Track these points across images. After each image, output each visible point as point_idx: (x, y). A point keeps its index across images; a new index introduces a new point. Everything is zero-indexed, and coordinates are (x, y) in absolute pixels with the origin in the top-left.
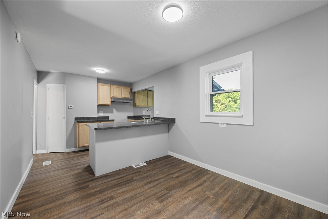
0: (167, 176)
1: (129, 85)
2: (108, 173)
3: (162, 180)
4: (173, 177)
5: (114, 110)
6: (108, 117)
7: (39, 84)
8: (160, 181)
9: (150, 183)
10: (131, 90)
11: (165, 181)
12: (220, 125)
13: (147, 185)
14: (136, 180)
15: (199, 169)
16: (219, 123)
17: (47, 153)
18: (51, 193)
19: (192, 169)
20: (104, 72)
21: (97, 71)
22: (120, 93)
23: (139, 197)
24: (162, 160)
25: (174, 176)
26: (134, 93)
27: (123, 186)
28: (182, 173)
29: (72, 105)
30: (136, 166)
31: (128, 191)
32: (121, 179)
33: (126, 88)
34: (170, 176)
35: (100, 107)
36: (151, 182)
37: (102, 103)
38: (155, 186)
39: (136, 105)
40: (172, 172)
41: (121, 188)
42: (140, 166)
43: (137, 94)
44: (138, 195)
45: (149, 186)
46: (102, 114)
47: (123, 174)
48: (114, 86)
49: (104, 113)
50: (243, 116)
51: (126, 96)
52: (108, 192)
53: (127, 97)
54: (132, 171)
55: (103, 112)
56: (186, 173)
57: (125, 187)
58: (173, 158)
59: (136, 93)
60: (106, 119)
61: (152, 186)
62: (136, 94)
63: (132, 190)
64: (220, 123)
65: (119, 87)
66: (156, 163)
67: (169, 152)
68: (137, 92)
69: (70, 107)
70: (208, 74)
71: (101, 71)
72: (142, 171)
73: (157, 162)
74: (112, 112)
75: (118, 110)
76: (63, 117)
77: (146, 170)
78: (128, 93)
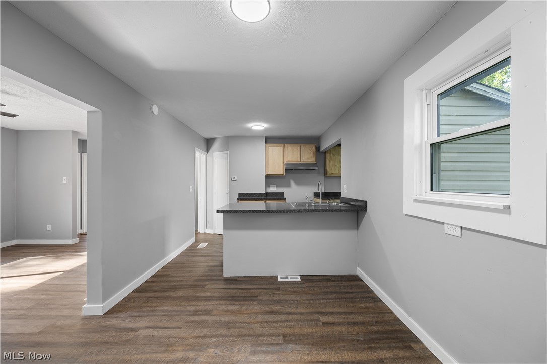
0: (312, 313)
1: (314, 141)
2: (239, 277)
3: (296, 317)
4: (319, 320)
5: (292, 183)
6: (283, 194)
7: (208, 153)
8: (290, 317)
9: (273, 313)
10: (318, 149)
11: (298, 321)
12: (447, 230)
13: (265, 315)
14: (259, 300)
15: (397, 327)
16: (443, 223)
17: (214, 234)
18: (173, 281)
19: (379, 319)
20: (262, 128)
21: (254, 128)
22: (299, 155)
23: (235, 328)
24: (334, 281)
25: (324, 319)
26: (325, 153)
27: (235, 303)
28: (346, 320)
29: (236, 177)
30: (281, 278)
31: (233, 313)
32: (244, 291)
33: (308, 146)
34: (316, 316)
35: (270, 179)
36: (276, 312)
37: (271, 172)
38: (274, 322)
39: (328, 174)
40: (328, 310)
41: (230, 304)
42: (289, 280)
43: (330, 154)
44: (238, 325)
45: (267, 317)
46: (273, 189)
47: (254, 284)
48: (289, 145)
49: (277, 187)
50: (509, 207)
51: (307, 159)
52: (214, 302)
53: (310, 161)
54: (269, 284)
55: (275, 185)
56: (355, 323)
57: (237, 305)
58: (359, 283)
59: (329, 152)
60: (280, 196)
61: (270, 319)
62: (328, 155)
63: (240, 312)
64: (447, 224)
65: (296, 146)
66: (318, 283)
67: (358, 268)
68: (330, 150)
69: (233, 179)
70: (424, 92)
71: (258, 126)
72: (283, 289)
73: (321, 282)
74: (289, 185)
75: (298, 183)
76: (227, 192)
77: (290, 289)
78: (312, 155)
